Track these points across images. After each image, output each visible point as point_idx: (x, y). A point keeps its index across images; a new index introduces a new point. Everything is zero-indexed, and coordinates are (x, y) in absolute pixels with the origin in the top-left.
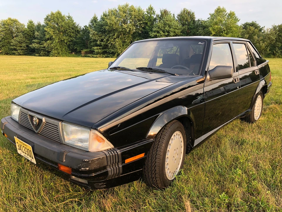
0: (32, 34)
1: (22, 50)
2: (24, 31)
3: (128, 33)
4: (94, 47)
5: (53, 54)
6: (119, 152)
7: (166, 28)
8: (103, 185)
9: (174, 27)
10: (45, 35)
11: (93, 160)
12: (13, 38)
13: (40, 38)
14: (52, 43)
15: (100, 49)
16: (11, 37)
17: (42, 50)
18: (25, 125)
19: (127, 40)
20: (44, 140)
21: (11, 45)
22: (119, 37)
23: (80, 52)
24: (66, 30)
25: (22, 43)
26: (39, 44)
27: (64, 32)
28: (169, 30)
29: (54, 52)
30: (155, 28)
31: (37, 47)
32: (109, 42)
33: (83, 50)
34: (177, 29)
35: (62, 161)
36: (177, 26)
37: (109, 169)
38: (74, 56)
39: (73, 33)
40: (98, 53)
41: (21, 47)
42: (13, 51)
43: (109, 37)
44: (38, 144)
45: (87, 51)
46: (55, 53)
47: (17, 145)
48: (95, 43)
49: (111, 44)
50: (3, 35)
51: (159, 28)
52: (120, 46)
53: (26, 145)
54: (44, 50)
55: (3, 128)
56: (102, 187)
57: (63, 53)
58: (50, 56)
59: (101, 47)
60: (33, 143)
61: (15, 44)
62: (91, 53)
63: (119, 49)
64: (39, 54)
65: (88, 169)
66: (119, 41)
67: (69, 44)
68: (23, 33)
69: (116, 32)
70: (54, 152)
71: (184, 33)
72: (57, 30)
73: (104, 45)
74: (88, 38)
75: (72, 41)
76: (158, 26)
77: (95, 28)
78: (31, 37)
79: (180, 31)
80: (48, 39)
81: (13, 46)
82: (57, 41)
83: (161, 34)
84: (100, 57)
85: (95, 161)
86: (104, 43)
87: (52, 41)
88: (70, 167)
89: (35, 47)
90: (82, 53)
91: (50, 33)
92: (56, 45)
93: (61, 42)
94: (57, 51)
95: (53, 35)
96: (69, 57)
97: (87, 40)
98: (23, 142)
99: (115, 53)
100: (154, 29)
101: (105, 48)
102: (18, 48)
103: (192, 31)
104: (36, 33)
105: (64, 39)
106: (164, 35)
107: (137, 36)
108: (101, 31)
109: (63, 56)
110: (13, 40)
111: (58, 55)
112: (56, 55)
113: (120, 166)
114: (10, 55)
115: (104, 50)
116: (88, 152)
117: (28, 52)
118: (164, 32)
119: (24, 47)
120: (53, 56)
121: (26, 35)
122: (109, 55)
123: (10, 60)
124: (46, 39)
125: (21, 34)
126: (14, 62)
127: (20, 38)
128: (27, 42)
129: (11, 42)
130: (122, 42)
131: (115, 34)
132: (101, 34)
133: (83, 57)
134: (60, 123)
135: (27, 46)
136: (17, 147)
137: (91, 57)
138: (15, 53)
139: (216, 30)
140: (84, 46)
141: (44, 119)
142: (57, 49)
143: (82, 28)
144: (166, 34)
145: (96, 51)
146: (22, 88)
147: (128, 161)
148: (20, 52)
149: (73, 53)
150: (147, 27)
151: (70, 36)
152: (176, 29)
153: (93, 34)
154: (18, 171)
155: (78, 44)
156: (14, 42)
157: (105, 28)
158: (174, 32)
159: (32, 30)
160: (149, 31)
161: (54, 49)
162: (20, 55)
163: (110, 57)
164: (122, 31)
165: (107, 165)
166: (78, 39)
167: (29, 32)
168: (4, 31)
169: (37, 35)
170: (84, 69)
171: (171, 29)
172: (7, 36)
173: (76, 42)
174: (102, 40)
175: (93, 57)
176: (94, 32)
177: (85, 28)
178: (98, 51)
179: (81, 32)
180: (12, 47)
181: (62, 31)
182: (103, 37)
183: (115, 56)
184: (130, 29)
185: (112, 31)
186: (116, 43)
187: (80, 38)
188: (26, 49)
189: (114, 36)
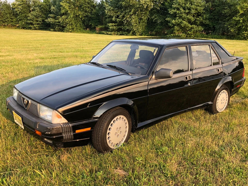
0: (48, 9)
1: (38, 24)
2: (41, 5)
3: (145, 9)
4: (109, 23)
5: (67, 30)
6: (70, 125)
7: (187, 5)
8: (61, 145)
9: (196, 4)
10: (60, 10)
11: (53, 128)
12: (30, 12)
13: (56, 12)
14: (67, 18)
15: (115, 26)
16: (28, 11)
17: (57, 25)
18: (20, 103)
19: (144, 17)
20: (29, 114)
21: (28, 20)
22: (135, 14)
23: (95, 28)
24: (82, 5)
25: (39, 17)
26: (54, 19)
27: (80, 7)
28: (190, 7)
29: (68, 27)
30: (175, 4)
31: (52, 22)
32: (124, 19)
33: (98, 26)
34: (200, 7)
35: (37, 128)
36: (200, 3)
37: (64, 135)
38: (88, 33)
39: (89, 8)
40: (113, 30)
41: (37, 21)
42: (29, 25)
43: (125, 13)
44: (25, 116)
45: (101, 28)
46: (70, 29)
47: (14, 116)
48: (110, 19)
49: (127, 20)
50: (20, 9)
51: (179, 4)
52: (136, 23)
53: (19, 117)
54: (59, 25)
55: (7, 105)
56: (61, 146)
57: (78, 29)
58: (64, 32)
59: (116, 24)
60: (23, 116)
61: (32, 18)
62: (105, 30)
63: (135, 26)
64: (54, 29)
65: (50, 133)
66: (135, 18)
67: (84, 19)
68: (40, 8)
69: (133, 8)
70: (33, 122)
71: (207, 11)
72: (73, 5)
73: (120, 22)
74: (104, 14)
75: (87, 16)
76: (178, 3)
77: (111, 3)
78: (47, 11)
79: (202, 8)
80: (63, 14)
81: (30, 20)
82: (72, 16)
83: (181, 11)
84: (114, 34)
85: (54, 129)
86: (120, 19)
87: (67, 16)
88: (41, 132)
89: (51, 22)
90: (97, 29)
91: (66, 7)
92: (71, 20)
93: (76, 17)
94: (72, 26)
95: (69, 10)
96: (83, 33)
97: (102, 16)
98: (17, 115)
99: (130, 31)
100: (174, 6)
101: (121, 25)
102: (34, 23)
103: (217, 9)
104: (52, 8)
105: (79, 14)
106: (184, 12)
107: (154, 13)
108: (118, 7)
109: (78, 32)
110: (30, 15)
111: (72, 30)
112: (71, 31)
113: (72, 134)
114: (27, 29)
115: (119, 27)
116: (52, 123)
117: (44, 27)
118: (184, 9)
119: (40, 21)
120: (68, 31)
121: (42, 10)
122: (124, 33)
123: (26, 35)
124: (61, 14)
125: (38, 8)
126: (29, 38)
127: (36, 13)
128: (43, 17)
129: (28, 16)
130: (139, 19)
131: (131, 10)
132: (117, 10)
133: (98, 33)
134: (38, 104)
135: (43, 21)
136: (14, 118)
137: (105, 34)
138: (32, 27)
139: (245, 8)
140: (99, 22)
141: (30, 101)
142: (72, 24)
143: (98, 3)
144: (187, 11)
145: (110, 28)
146: (30, 68)
147: (77, 131)
148: (36, 26)
149: (88, 29)
150: (166, 3)
151: (86, 11)
152: (198, 6)
153: (109, 10)
154: (15, 134)
155: (93, 20)
156: (31, 16)
157: (122, 3)
158: (196, 10)
159: (48, 4)
160: (168, 7)
161: (68, 24)
162: (36, 29)
163: (125, 34)
164: (139, 7)
165: (62, 132)
166: (93, 15)
167: (45, 6)
168: (21, 4)
169: (53, 10)
170: (93, 49)
171: (193, 6)
172: (24, 10)
173: (91, 18)
174: (118, 17)
175: (107, 34)
176: (110, 7)
177: (101, 3)
178: (113, 28)
179: (97, 7)
180: (29, 22)
181: (77, 6)
182: (119, 13)
183: (130, 34)
184: (148, 5)
185: (129, 7)
186: (132, 20)
187: (95, 13)
188: (42, 24)
189: (130, 12)
